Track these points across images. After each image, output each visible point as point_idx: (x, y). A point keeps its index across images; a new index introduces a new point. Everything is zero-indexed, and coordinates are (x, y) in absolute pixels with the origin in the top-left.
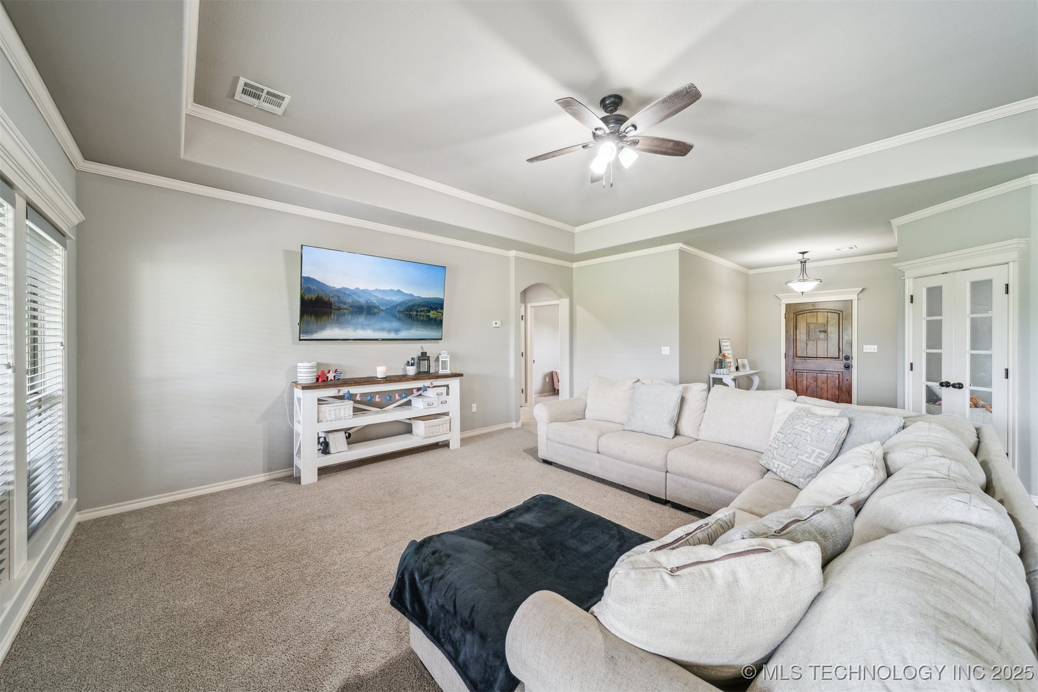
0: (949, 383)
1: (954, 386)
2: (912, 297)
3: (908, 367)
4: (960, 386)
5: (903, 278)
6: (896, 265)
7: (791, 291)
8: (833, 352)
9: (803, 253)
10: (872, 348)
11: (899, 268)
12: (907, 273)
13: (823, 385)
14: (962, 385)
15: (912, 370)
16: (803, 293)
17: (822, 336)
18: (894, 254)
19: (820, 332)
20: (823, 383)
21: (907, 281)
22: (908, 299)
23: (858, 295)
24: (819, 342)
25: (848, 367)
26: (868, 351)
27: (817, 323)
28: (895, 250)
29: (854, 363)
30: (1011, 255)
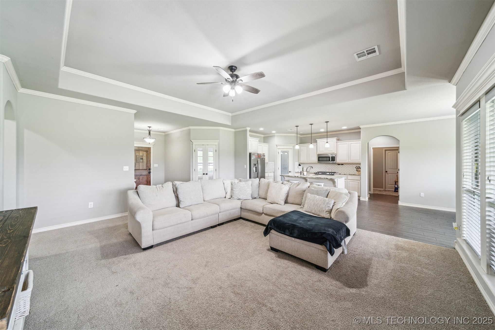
2: (195, 150)
3: (194, 170)
4: (207, 174)
7: (145, 142)
8: (145, 167)
9: (150, 127)
10: (156, 165)
11: (192, 141)
12: (194, 143)
13: (142, 181)
16: (149, 143)
17: (141, 161)
19: (141, 159)
20: (142, 180)
21: (194, 145)
23: (153, 146)
24: (140, 163)
25: (150, 173)
27: (139, 156)
29: (152, 171)
30: (217, 144)
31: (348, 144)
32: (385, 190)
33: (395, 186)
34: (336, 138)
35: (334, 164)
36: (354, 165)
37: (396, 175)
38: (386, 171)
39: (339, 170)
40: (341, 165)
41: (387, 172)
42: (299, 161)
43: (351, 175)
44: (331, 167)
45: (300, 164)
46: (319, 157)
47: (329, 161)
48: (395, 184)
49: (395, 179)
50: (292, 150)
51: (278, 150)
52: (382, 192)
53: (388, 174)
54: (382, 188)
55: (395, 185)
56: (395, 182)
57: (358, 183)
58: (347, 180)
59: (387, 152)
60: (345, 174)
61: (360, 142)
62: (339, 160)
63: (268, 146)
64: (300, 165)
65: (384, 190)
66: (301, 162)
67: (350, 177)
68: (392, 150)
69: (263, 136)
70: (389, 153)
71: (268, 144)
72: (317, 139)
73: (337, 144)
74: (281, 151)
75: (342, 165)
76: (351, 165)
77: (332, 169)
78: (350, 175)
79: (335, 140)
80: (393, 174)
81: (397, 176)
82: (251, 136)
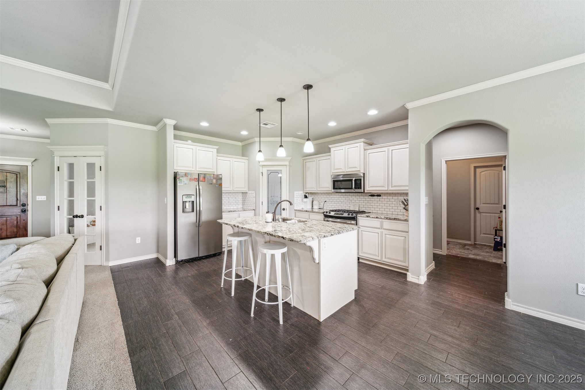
0: (77, 215)
1: (79, 217)
2: (58, 167)
3: (56, 208)
4: (82, 216)
5: (53, 156)
6: (49, 147)
8: (12, 201)
10: (42, 198)
11: (51, 149)
12: (56, 153)
14: (83, 216)
15: (59, 210)
17: (3, 189)
18: (48, 141)
21: (56, 158)
22: (56, 169)
23: (32, 163)
25: (25, 211)
26: (40, 200)
28: (48, 138)
29: (30, 208)
30: (102, 153)
31: (387, 151)
32: (475, 245)
33: (495, 239)
34: (362, 140)
35: (360, 194)
36: (400, 198)
37: (498, 215)
38: (477, 206)
39: (373, 207)
40: (376, 197)
41: (478, 209)
42: (305, 190)
43: (390, 219)
44: (358, 201)
45: (307, 195)
46: (334, 182)
47: (352, 188)
48: (496, 235)
49: (494, 223)
50: (288, 168)
51: (261, 168)
52: (466, 251)
53: (480, 213)
54: (469, 240)
55: (496, 237)
56: (496, 231)
57: (405, 239)
58: (381, 230)
59: (478, 170)
60: (377, 218)
61: (407, 146)
62: (369, 186)
63: (246, 161)
64: (306, 197)
65: (473, 243)
66: (308, 190)
67: (387, 224)
68: (488, 167)
69: (240, 144)
70: (483, 173)
71: (247, 158)
72: (330, 146)
73: (366, 153)
74: (267, 170)
75: (379, 197)
76: (396, 198)
77: (360, 204)
78: (387, 218)
79: (362, 144)
80: (491, 214)
81: (500, 218)
82: (176, 137)
